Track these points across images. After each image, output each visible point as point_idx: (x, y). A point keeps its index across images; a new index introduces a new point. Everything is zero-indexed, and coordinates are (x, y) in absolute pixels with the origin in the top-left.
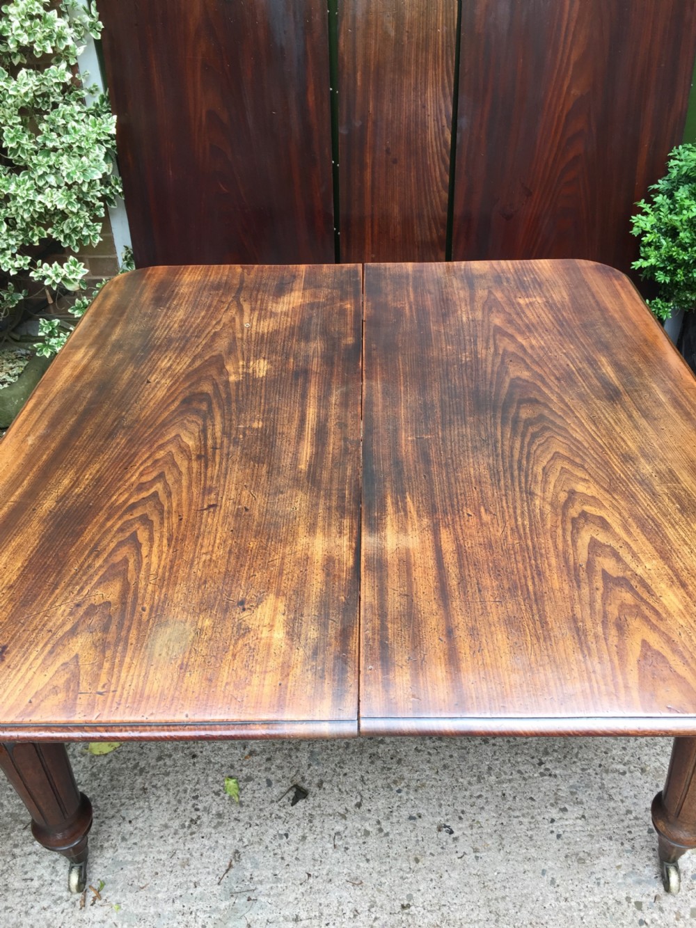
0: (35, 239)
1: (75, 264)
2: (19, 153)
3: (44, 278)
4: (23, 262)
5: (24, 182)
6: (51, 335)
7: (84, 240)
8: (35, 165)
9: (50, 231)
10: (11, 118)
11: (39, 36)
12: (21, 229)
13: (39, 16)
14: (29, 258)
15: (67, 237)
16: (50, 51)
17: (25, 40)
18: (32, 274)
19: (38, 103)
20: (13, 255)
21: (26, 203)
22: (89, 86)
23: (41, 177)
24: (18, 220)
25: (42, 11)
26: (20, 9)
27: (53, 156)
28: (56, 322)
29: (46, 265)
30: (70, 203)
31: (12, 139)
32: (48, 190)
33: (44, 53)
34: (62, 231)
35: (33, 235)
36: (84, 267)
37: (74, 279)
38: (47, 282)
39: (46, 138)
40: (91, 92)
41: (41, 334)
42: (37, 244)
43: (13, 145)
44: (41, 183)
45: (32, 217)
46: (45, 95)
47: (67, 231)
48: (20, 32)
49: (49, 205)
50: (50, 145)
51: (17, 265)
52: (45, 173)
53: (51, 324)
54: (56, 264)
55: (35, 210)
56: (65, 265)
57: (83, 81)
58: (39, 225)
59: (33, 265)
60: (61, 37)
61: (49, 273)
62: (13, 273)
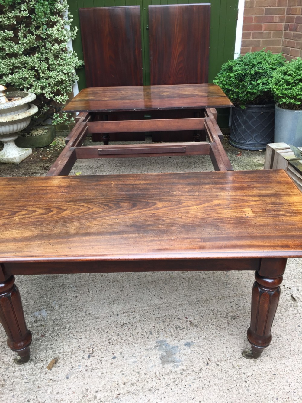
0: (55, 89)
1: (66, 96)
2: (53, 65)
3: (57, 100)
4: (52, 95)
5: (54, 73)
6: (57, 118)
7: (68, 91)
8: (57, 69)
9: (59, 87)
10: (51, 56)
11: (60, 35)
12: (51, 87)
13: (60, 31)
14: (53, 94)
15: (63, 89)
16: (62, 39)
17: (57, 36)
18: (54, 99)
19: (57, 53)
20: (49, 94)
21: (54, 78)
22: (70, 51)
23: (58, 72)
24: (51, 84)
25: (61, 29)
26: (56, 29)
27: (61, 67)
28: (59, 114)
29: (57, 96)
30: (66, 78)
31: (52, 61)
32: (59, 75)
33: (61, 39)
34: (62, 88)
35: (55, 88)
36: (68, 97)
37: (65, 100)
38: (58, 101)
39: (60, 62)
40: (70, 52)
41: (54, 118)
42: (55, 91)
43: (52, 63)
44: (58, 74)
45: (55, 83)
46: (59, 51)
47: (63, 88)
48: (56, 34)
49: (60, 79)
50: (61, 63)
51: (50, 96)
52: (59, 71)
53: (57, 115)
54: (61, 96)
55: (56, 81)
56: (63, 96)
57: (68, 49)
58: (56, 86)
59: (54, 97)
60: (65, 36)
61: (58, 98)
62: (49, 98)
